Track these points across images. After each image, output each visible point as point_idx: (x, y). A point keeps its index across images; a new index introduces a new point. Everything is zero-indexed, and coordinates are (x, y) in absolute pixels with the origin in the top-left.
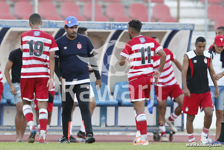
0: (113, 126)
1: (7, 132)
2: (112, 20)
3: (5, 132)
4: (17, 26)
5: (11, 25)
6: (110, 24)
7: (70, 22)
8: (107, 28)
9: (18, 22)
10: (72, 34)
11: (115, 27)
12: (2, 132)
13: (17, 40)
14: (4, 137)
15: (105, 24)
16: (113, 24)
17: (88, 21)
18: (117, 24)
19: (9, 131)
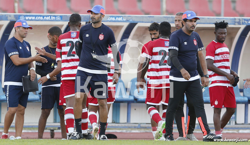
0: (243, 124)
1: (135, 130)
2: (242, 15)
3: (132, 130)
4: (145, 21)
5: (138, 20)
6: (239, 19)
7: (189, 15)
8: (236, 24)
9: (146, 17)
10: (191, 27)
11: (245, 22)
12: (130, 129)
13: (144, 35)
14: (132, 135)
15: (235, 19)
16: (243, 19)
17: (217, 16)
18: (247, 19)
19: (137, 129)
